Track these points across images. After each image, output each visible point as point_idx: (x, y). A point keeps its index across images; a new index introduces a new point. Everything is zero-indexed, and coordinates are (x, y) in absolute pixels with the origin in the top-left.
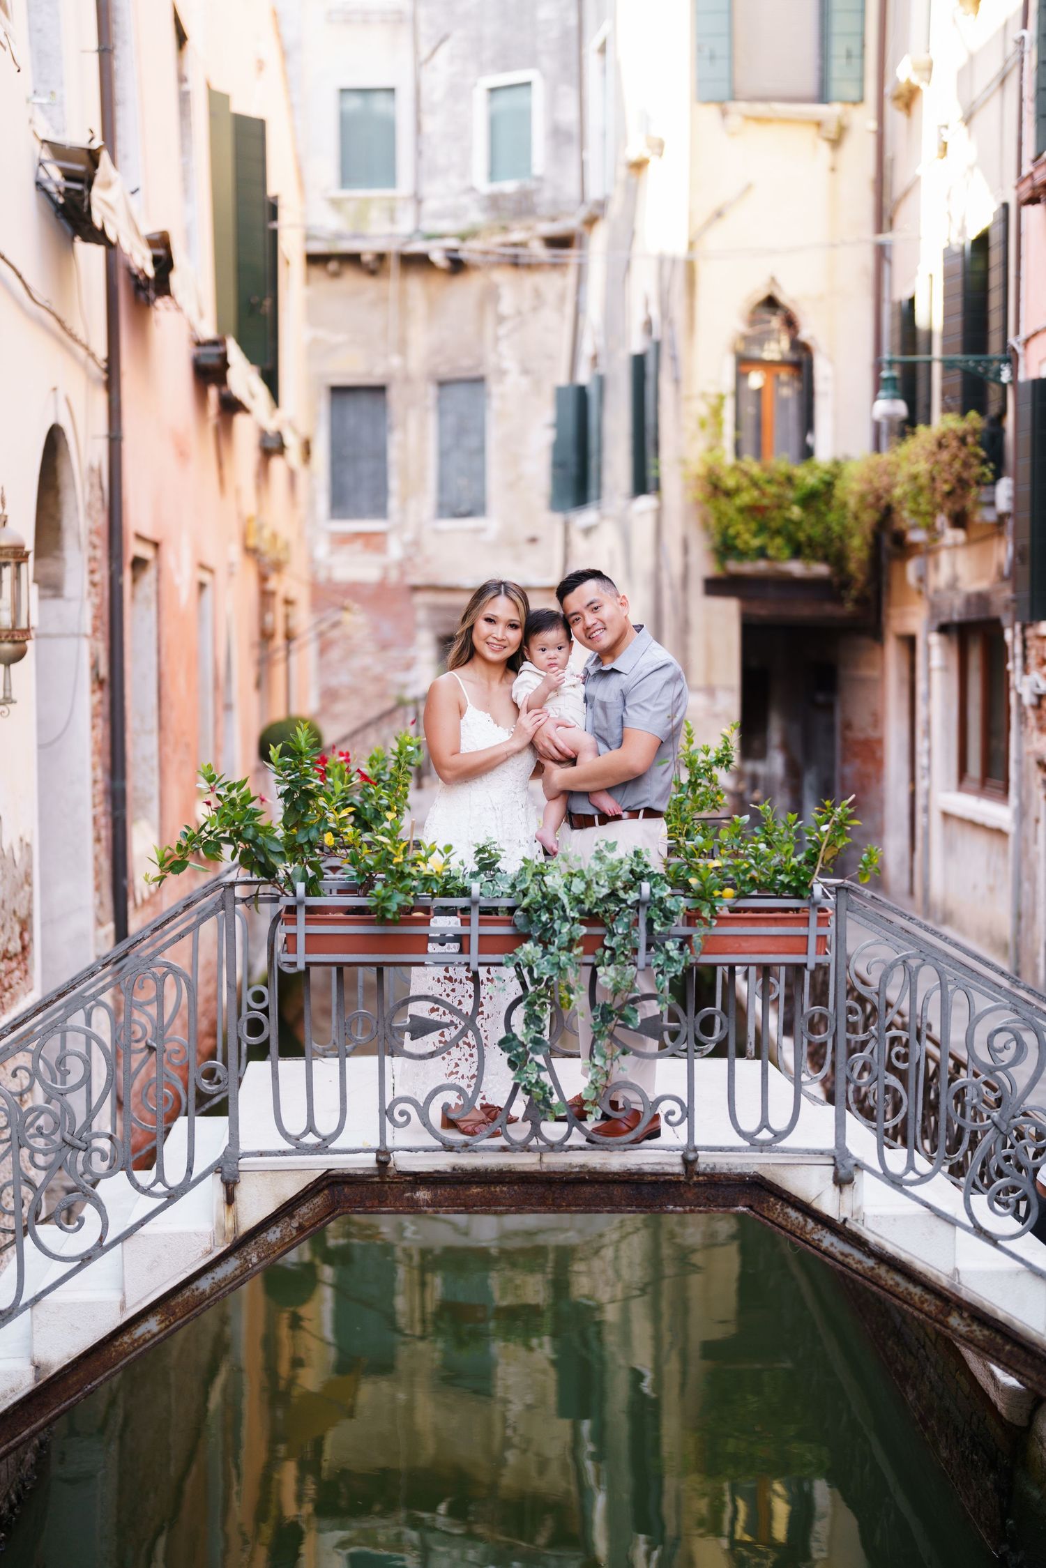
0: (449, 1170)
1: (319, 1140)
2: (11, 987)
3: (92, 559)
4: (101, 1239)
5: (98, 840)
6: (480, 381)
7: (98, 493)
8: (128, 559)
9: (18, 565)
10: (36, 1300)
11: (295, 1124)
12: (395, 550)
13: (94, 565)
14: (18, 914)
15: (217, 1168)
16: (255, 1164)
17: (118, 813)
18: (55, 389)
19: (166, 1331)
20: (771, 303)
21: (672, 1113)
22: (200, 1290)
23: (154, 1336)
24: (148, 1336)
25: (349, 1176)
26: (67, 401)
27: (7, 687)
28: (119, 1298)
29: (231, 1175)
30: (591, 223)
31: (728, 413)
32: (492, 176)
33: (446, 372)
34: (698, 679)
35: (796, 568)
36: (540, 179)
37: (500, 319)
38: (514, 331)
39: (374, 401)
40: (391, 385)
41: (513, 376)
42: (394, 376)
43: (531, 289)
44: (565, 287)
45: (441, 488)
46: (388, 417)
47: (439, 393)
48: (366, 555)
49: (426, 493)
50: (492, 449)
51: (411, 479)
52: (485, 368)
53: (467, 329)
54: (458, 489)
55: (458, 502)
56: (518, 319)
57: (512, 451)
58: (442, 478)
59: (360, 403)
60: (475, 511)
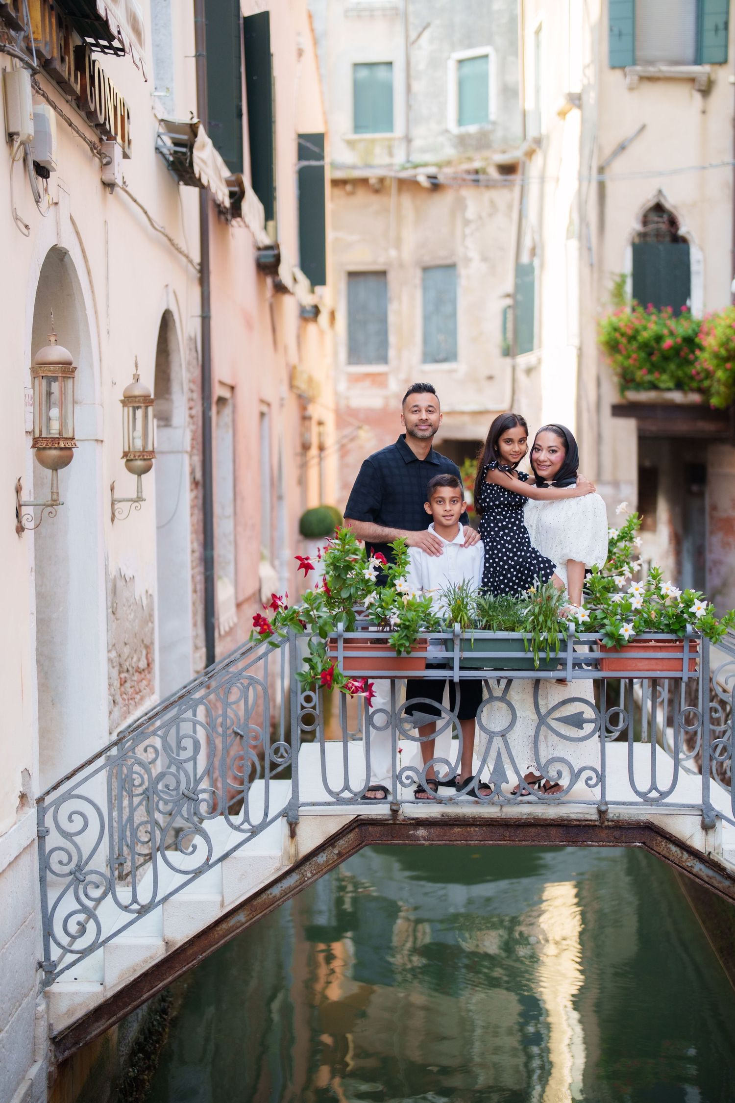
0: (439, 816)
1: (352, 795)
2: (140, 691)
3: (191, 399)
4: (208, 859)
5: (195, 591)
6: (452, 266)
7: (194, 354)
8: (215, 399)
9: (147, 407)
10: (165, 899)
11: (336, 784)
12: (393, 385)
13: (192, 404)
14: (145, 642)
15: (284, 814)
16: (309, 811)
17: (208, 573)
18: (167, 286)
19: (250, 922)
20: (658, 208)
21: (590, 778)
22: (273, 895)
23: (243, 924)
24: (238, 924)
25: (372, 820)
26: (175, 293)
27: (140, 491)
28: (220, 899)
29: (293, 818)
30: (530, 154)
31: (629, 288)
32: (460, 122)
33: (428, 260)
34: (607, 476)
35: (677, 397)
36: (494, 123)
37: (467, 222)
38: (477, 230)
39: (378, 281)
40: (390, 269)
41: (476, 262)
42: (392, 263)
43: (488, 201)
44: (512, 199)
45: (424, 342)
46: (388, 292)
47: (423, 275)
48: (373, 389)
49: (414, 345)
50: (461, 314)
51: (405, 335)
52: (456, 257)
53: (444, 230)
54: (438, 342)
55: (438, 351)
56: (480, 222)
57: (475, 315)
58: (425, 335)
59: (368, 283)
60: (449, 357)
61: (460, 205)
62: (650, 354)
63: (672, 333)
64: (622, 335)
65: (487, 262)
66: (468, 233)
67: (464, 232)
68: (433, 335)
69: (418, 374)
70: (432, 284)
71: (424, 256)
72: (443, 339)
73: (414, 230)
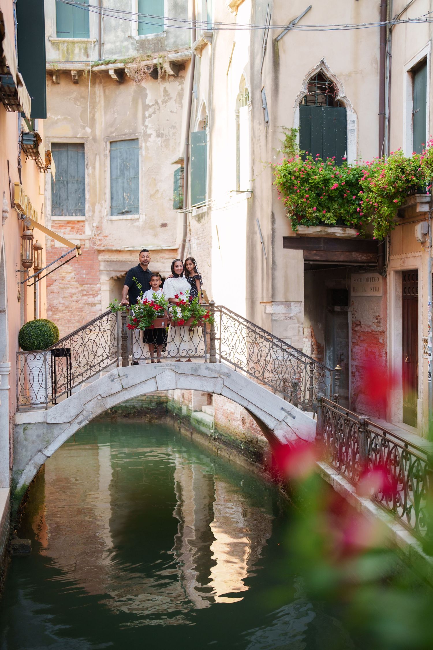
6: (135, 140)
12: (88, 232)
30: (201, 49)
31: (297, 140)
32: (140, 31)
33: (115, 136)
34: (280, 297)
35: (338, 231)
36: (167, 32)
37: (146, 107)
38: (154, 113)
39: (77, 151)
40: (87, 142)
41: (153, 138)
42: (88, 138)
43: (164, 91)
44: (182, 89)
45: (112, 198)
46: (85, 160)
47: (111, 147)
48: (73, 234)
49: (105, 201)
50: (142, 177)
51: (98, 193)
52: (138, 133)
53: (128, 113)
54: (124, 198)
55: (124, 206)
56: (156, 107)
57: (153, 178)
58: (113, 193)
59: (69, 153)
60: (132, 210)
61: (141, 93)
62: (318, 195)
63: (337, 178)
64: (297, 178)
65: (162, 137)
66: (147, 115)
67: (144, 115)
68: (120, 193)
69: (108, 223)
70: (119, 155)
71: (113, 133)
72: (128, 196)
73: (105, 113)
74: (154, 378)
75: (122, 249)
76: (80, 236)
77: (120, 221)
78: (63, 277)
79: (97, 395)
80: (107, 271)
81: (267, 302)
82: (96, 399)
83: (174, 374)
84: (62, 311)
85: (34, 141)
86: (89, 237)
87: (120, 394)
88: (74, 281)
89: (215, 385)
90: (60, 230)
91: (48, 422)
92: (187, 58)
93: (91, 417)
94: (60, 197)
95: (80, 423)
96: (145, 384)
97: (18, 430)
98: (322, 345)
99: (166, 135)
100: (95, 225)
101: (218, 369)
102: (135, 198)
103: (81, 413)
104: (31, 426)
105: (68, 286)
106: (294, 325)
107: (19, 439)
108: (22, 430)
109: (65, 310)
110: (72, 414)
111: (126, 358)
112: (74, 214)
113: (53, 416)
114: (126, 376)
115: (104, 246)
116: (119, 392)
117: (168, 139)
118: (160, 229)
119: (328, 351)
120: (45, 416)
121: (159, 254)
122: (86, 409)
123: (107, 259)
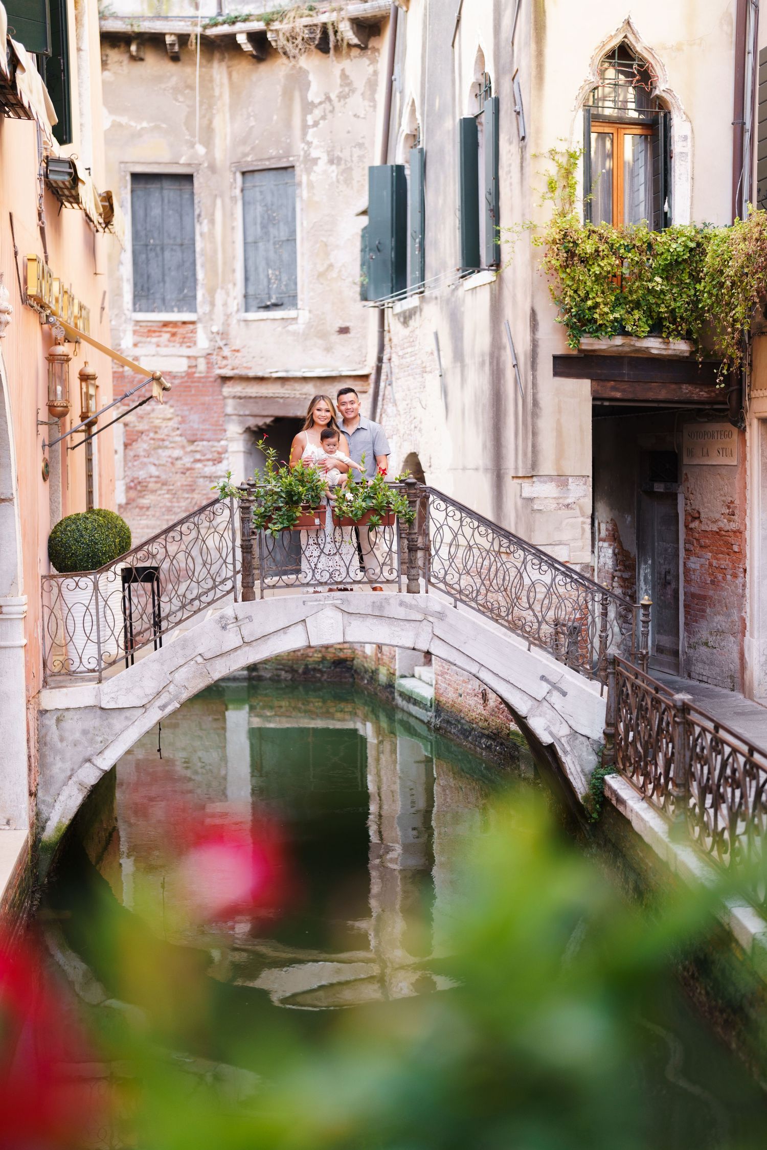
6: (288, 169)
12: (203, 342)
20: (626, 54)
33: (251, 161)
34: (547, 467)
37: (308, 107)
38: (324, 118)
39: (181, 190)
40: (198, 173)
41: (322, 165)
42: (200, 164)
43: (341, 77)
44: (375, 73)
45: (247, 279)
46: (196, 206)
47: (244, 183)
48: (174, 346)
49: (235, 284)
50: (302, 239)
51: (220, 270)
52: (294, 156)
53: (275, 117)
54: (269, 280)
55: (269, 294)
56: (327, 106)
57: (322, 241)
58: (248, 269)
59: (165, 192)
60: (285, 302)
61: (299, 81)
65: (339, 164)
66: (310, 122)
67: (304, 121)
68: (261, 270)
69: (239, 325)
70: (259, 197)
71: (246, 155)
72: (276, 276)
73: (233, 118)
74: (303, 623)
75: (267, 375)
76: (189, 350)
77: (262, 323)
78: (156, 427)
79: (196, 654)
80: (240, 416)
81: (524, 477)
82: (192, 662)
83: (340, 614)
84: (156, 491)
85: (70, 174)
86: (204, 353)
87: (239, 652)
88: (177, 435)
89: (417, 635)
90: (149, 339)
91: (103, 706)
92: (384, 13)
93: (185, 696)
94: (149, 277)
95: (162, 708)
96: (285, 633)
97: (47, 722)
98: (632, 556)
99: (346, 161)
100: (215, 329)
101: (423, 605)
102: (289, 279)
103: (166, 689)
104: (71, 713)
105: (167, 443)
106: (574, 520)
107: (48, 738)
108: (54, 721)
109: (161, 489)
110: (148, 691)
111: (250, 585)
112: (176, 309)
113: (113, 695)
114: (250, 618)
115: (233, 369)
116: (236, 649)
117: (350, 169)
118: (337, 338)
119: (643, 566)
120: (98, 695)
121: (336, 384)
122: (175, 682)
123: (239, 394)
